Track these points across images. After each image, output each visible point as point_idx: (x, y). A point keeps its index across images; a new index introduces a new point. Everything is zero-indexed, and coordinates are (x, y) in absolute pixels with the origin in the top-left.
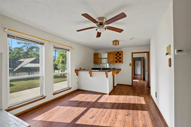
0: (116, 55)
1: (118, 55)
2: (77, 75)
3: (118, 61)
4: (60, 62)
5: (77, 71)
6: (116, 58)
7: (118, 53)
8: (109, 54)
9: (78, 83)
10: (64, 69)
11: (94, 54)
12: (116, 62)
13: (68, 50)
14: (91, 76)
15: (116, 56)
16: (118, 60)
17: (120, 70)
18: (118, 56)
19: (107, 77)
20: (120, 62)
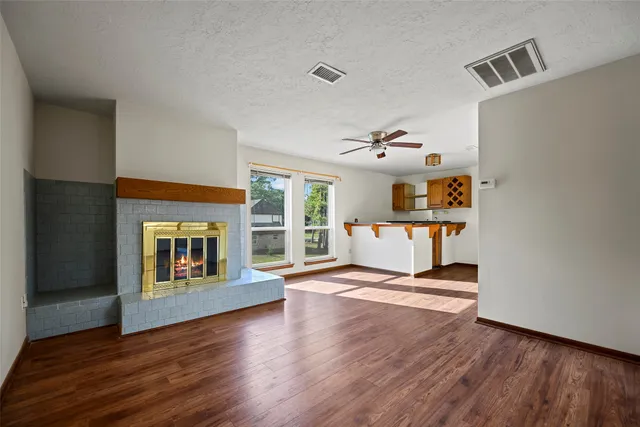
0: (450, 186)
1: (455, 185)
2: (350, 234)
3: (455, 203)
4: (316, 210)
5: (348, 226)
6: (450, 194)
7: (455, 180)
8: (431, 183)
9: (350, 251)
10: (324, 222)
11: (394, 186)
12: (450, 204)
13: (331, 183)
14: (377, 236)
15: (451, 190)
16: (455, 199)
17: (461, 226)
18: (455, 190)
19: (410, 237)
20: (460, 203)
